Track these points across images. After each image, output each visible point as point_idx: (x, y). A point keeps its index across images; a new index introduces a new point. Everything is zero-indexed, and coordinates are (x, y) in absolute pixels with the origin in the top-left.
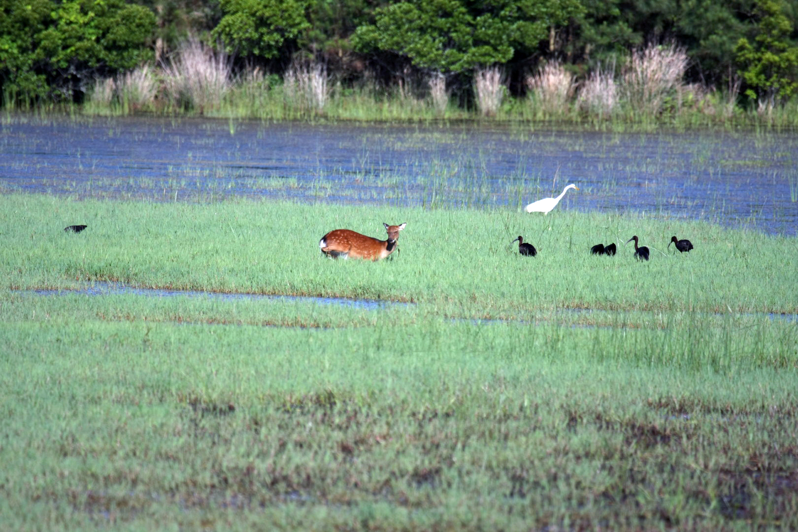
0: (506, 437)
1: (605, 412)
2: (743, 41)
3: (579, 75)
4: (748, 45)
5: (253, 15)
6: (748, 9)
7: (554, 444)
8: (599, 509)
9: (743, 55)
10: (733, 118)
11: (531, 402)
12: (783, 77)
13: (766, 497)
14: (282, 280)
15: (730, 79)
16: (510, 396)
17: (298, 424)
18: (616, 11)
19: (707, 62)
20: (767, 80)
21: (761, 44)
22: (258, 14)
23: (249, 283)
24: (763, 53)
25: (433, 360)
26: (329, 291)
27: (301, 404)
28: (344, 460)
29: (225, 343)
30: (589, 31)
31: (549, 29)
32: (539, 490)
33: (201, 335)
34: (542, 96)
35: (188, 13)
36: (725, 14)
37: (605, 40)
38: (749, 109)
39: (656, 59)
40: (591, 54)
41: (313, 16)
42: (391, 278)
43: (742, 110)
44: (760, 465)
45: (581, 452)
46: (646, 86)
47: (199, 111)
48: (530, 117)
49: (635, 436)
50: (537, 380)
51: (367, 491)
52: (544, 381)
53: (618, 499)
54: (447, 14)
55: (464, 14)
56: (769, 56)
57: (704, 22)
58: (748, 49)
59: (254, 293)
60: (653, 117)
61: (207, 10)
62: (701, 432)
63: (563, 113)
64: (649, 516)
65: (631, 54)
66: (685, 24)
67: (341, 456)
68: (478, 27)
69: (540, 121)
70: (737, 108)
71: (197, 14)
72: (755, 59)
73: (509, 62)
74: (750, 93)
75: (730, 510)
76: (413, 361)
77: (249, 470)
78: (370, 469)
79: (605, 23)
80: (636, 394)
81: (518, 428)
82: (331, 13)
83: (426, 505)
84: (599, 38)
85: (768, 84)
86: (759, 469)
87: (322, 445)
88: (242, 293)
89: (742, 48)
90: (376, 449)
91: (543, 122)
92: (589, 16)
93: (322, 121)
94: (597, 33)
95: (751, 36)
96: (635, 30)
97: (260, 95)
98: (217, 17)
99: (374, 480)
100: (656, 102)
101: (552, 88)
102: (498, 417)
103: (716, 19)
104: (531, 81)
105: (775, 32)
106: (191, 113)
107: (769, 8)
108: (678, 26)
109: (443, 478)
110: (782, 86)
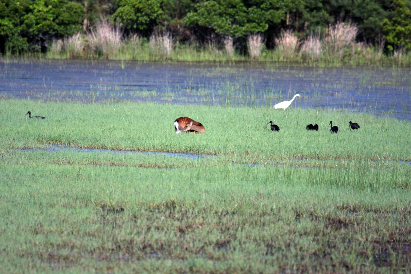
0: (264, 225)
1: (315, 211)
2: (386, 20)
3: (301, 38)
4: (388, 23)
5: (134, 6)
6: (388, 3)
7: (289, 228)
8: (311, 262)
9: (386, 28)
10: (381, 60)
11: (277, 206)
12: (407, 38)
13: (397, 255)
14: (149, 143)
15: (379, 40)
16: (266, 203)
17: (157, 218)
18: (320, 5)
19: (368, 31)
20: (398, 40)
21: (395, 22)
22: (136, 6)
23: (132, 145)
24: (396, 26)
25: (226, 185)
26: (173, 149)
27: (158, 207)
28: (181, 236)
29: (119, 176)
30: (307, 15)
31: (286, 13)
32: (281, 252)
33: (107, 172)
34: (282, 49)
35: (100, 6)
36: (377, 6)
37: (315, 20)
38: (389, 55)
39: (341, 29)
40: (308, 27)
41: (164, 7)
42: (205, 143)
43: (385, 56)
44: (394, 239)
45: (303, 232)
46: (336, 44)
47: (106, 57)
48: (276, 60)
49: (330, 224)
50: (280, 195)
51: (192, 252)
52: (284, 195)
53: (321, 256)
54: (233, 7)
55: (242, 6)
56: (399, 28)
57: (366, 10)
58: (389, 25)
59: (134, 150)
60: (340, 60)
61: (110, 5)
62: (364, 222)
63: (293, 57)
64: (337, 265)
65: (329, 27)
66: (356, 12)
67: (179, 234)
68: (250, 13)
69: (281, 62)
70: (383, 55)
71: (105, 6)
72: (392, 30)
73: (266, 31)
74: (390, 47)
75: (379, 262)
76: (216, 185)
77: (132, 241)
78: (194, 241)
79: (315, 11)
80: (331, 202)
81: (270, 219)
82: (174, 6)
83: (222, 259)
84: (312, 19)
85: (399, 42)
86: (394, 241)
87: (169, 228)
88: (128, 150)
89: (385, 24)
90: (197, 231)
91: (283, 62)
92: (306, 7)
93: (169, 61)
94: (311, 16)
95: (390, 18)
96: (330, 15)
97: (137, 48)
98: (115, 8)
99: (196, 246)
100: (341, 52)
101: (288, 45)
102: (259, 214)
103: (372, 9)
104: (277, 41)
105: (403, 15)
106: (102, 58)
107: (400, 3)
108: (353, 13)
109: (231, 245)
110: (406, 43)
